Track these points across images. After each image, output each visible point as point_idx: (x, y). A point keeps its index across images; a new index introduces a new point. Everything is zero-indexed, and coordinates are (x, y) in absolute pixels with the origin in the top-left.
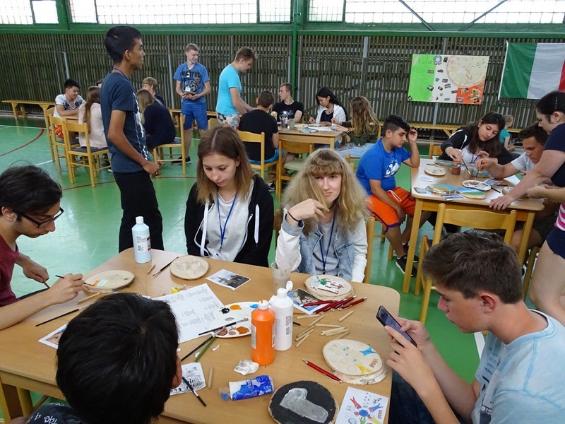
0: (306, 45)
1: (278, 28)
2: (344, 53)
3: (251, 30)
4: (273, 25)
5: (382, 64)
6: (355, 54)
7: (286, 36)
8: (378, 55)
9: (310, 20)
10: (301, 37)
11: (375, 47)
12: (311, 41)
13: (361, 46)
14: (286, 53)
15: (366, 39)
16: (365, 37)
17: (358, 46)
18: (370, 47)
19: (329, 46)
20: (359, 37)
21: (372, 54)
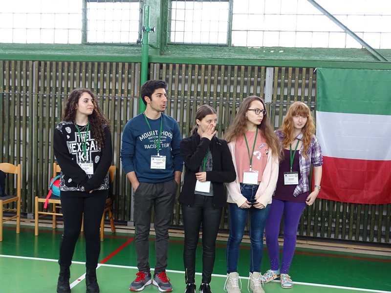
1: (119, 52)
2: (231, 95)
4: (110, 48)
7: (130, 65)
8: (292, 98)
9: (172, 40)
11: (286, 85)
12: (173, 74)
13: (261, 84)
15: (270, 72)
16: (268, 69)
17: (255, 83)
18: (277, 85)
19: (206, 82)
20: (256, 68)
21: (282, 97)
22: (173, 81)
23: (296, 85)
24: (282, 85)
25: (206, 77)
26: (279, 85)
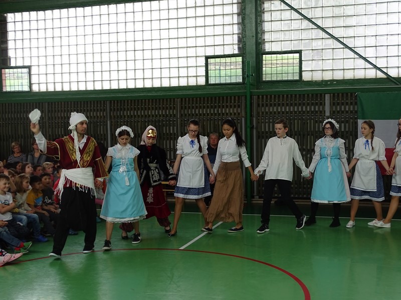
0: (261, 105)
1: (229, 89)
2: (304, 112)
3: (200, 92)
4: (224, 86)
5: (347, 122)
6: (317, 112)
7: (239, 97)
8: (343, 112)
9: (264, 80)
10: (255, 97)
11: (338, 104)
12: (267, 101)
13: (322, 104)
14: (239, 114)
15: (327, 97)
16: (326, 95)
17: (319, 104)
18: (333, 104)
19: (287, 105)
20: (319, 95)
21: (336, 112)
22: (267, 105)
23: (345, 104)
24: (336, 104)
25: (287, 102)
26: (334, 104)
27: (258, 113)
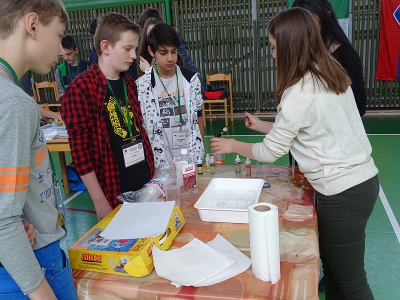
2: (229, 18)
6: (242, 16)
7: (158, 5)
8: (271, 14)
10: (175, 3)
11: (265, 6)
13: (248, 7)
17: (245, 7)
18: (259, 6)
19: (210, 10)
21: (264, 15)
22: (188, 12)
23: (273, 5)
24: (263, 6)
25: (210, 7)
27: (180, 21)
